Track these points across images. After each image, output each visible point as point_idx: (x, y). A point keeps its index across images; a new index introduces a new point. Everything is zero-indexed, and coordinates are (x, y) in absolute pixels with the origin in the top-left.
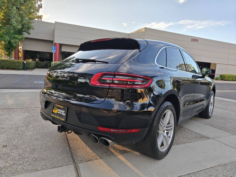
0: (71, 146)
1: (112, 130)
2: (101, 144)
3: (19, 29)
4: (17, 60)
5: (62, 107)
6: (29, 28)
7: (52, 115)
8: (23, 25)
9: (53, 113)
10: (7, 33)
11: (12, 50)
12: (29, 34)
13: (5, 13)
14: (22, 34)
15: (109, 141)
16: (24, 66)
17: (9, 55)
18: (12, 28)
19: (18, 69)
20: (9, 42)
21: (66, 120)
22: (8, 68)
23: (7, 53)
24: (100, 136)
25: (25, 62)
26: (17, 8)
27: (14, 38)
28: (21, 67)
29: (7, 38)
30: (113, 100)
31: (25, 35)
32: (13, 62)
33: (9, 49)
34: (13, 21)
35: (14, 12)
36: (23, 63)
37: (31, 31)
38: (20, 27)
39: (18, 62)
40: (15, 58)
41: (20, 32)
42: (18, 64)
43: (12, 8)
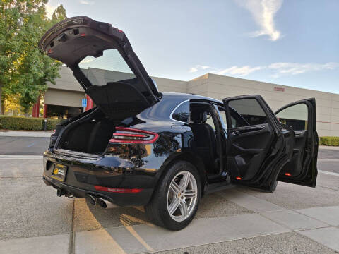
0: (75, 216)
1: (109, 189)
2: (99, 206)
3: (41, 78)
4: (36, 118)
5: (62, 166)
6: (54, 77)
7: (53, 176)
8: (46, 73)
9: (53, 174)
10: (25, 84)
11: (30, 105)
12: (54, 83)
13: (25, 58)
14: (45, 84)
15: (107, 202)
16: (44, 126)
17: (25, 111)
18: (31, 76)
19: (36, 130)
20: (27, 95)
21: (65, 180)
22: (22, 129)
23: (23, 108)
24: (96, 196)
25: (46, 121)
26: (40, 51)
27: (34, 89)
28: (40, 127)
29: (25, 89)
30: (118, 156)
31: (49, 85)
32: (30, 120)
33: (26, 103)
34: (34, 68)
35: (37, 56)
36: (44, 122)
37: (56, 80)
38: (42, 75)
39: (36, 121)
40: (34, 116)
41: (42, 81)
42: (36, 123)
43: (34, 51)
